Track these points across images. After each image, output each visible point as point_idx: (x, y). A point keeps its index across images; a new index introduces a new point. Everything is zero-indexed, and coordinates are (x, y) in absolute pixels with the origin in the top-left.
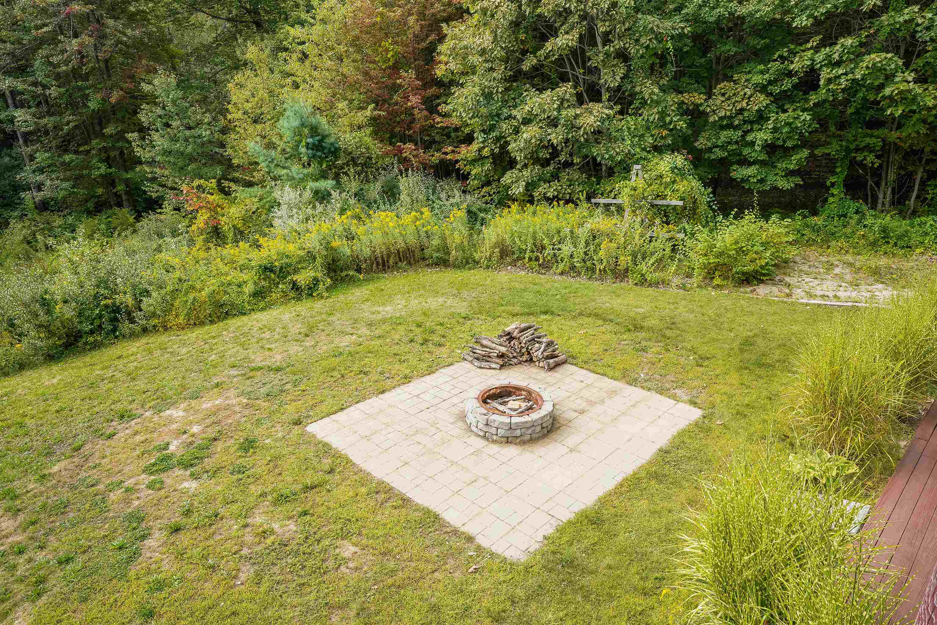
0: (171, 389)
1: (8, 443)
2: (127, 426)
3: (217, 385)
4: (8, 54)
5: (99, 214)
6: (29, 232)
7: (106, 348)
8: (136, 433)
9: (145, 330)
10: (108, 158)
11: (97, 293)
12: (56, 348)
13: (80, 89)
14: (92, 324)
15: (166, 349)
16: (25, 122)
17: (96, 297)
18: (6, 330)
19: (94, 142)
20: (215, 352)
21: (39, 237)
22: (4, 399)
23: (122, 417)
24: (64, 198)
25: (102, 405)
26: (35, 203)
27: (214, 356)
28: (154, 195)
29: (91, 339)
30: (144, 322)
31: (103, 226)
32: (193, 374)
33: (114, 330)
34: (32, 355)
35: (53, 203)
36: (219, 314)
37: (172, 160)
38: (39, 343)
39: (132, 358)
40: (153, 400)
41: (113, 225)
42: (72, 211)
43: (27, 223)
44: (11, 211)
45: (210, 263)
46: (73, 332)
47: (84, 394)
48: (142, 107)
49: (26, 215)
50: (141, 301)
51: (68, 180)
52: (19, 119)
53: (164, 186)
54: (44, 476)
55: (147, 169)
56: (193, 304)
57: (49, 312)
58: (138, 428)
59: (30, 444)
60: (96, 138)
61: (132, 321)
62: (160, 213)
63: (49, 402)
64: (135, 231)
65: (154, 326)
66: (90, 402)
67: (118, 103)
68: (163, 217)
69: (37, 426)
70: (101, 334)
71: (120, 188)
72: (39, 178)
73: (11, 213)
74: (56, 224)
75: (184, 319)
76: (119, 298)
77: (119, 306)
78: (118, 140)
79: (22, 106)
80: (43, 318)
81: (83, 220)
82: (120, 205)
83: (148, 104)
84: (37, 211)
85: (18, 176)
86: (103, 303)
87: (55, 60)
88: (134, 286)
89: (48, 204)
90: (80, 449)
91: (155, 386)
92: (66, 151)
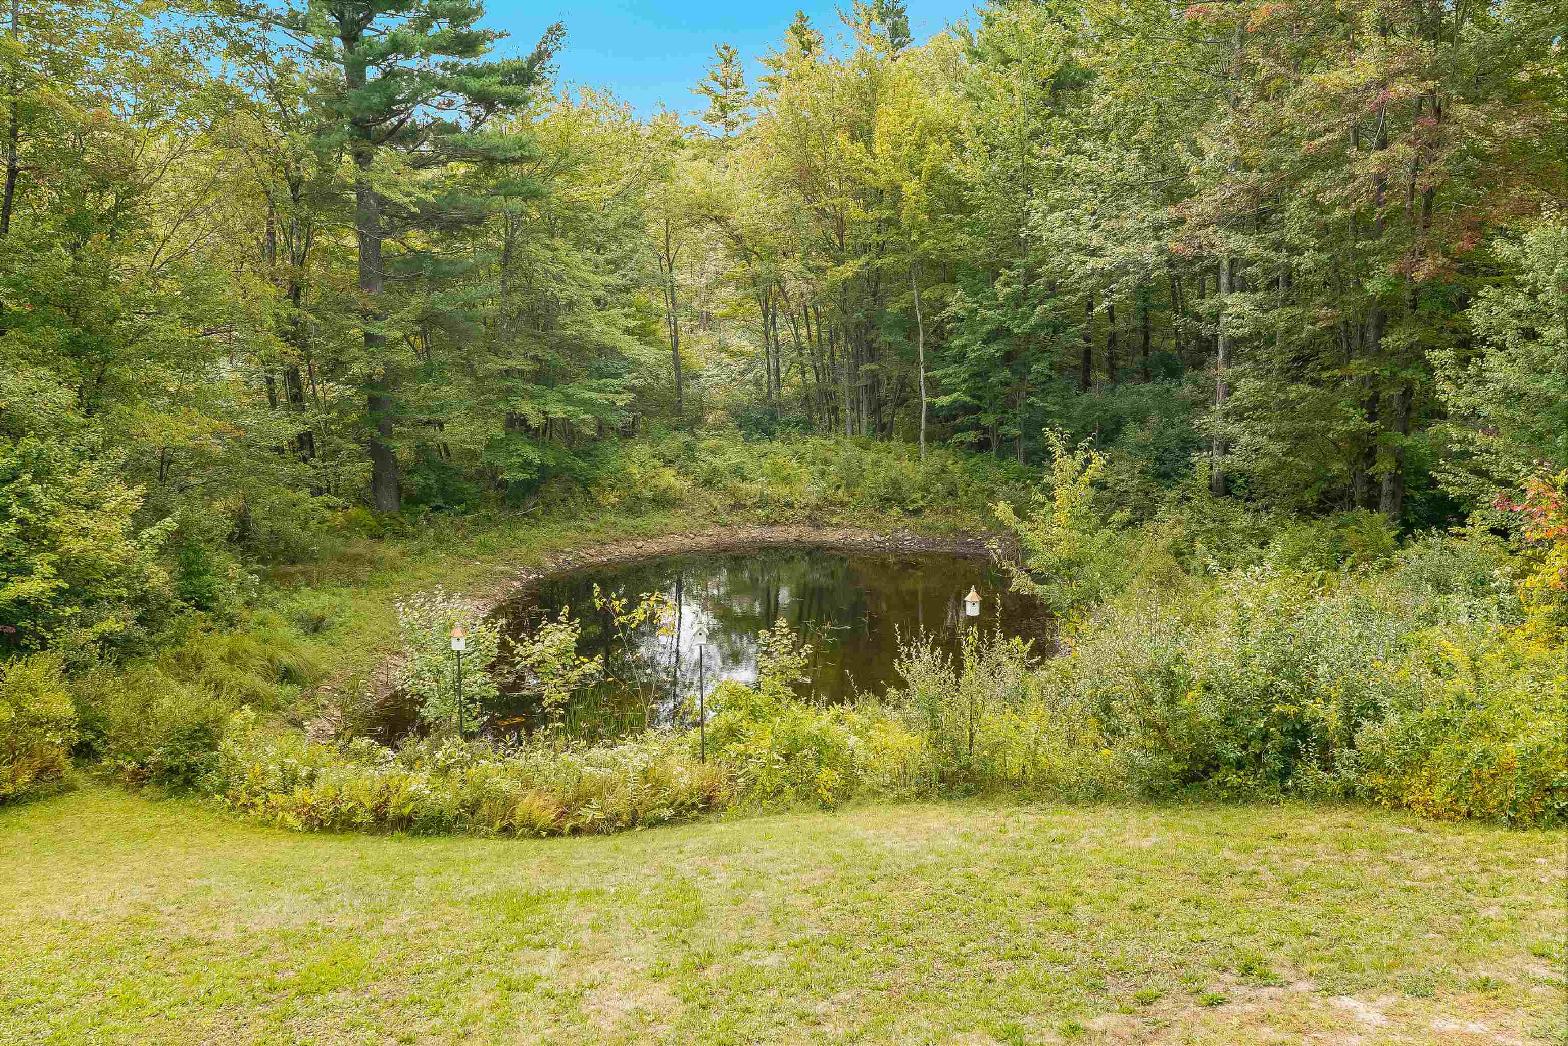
0: (1369, 950)
1: (1040, 935)
2: (1252, 994)
3: (1485, 985)
4: (1249, 191)
5: (1323, 517)
6: (1185, 533)
7: (1258, 808)
8: (1265, 1019)
9: (1349, 794)
10: (1375, 399)
11: (1272, 685)
12: (1166, 778)
13: (1357, 254)
14: (1244, 747)
15: (1384, 851)
16: (1238, 317)
17: (1266, 692)
18: (1094, 715)
19: (1354, 364)
20: (1503, 899)
21: (1199, 546)
22: (1056, 847)
23: (1247, 970)
24: (1265, 474)
25: (1216, 928)
26: (1210, 477)
27: (1495, 909)
28: (1453, 492)
29: (1233, 779)
30: (1353, 775)
31: (1322, 545)
32: (1431, 935)
33: (1285, 774)
34: (1123, 778)
35: (1241, 481)
36: (1538, 810)
37: (1520, 416)
38: (1140, 759)
39: (1304, 848)
40: (1321, 959)
41: (1344, 546)
42: (1273, 504)
43: (1187, 515)
44: (1168, 487)
45: (1550, 677)
46: (1205, 752)
47: (1191, 891)
48: (1481, 293)
49: (1189, 499)
50: (1358, 725)
51: (1283, 439)
52: (1229, 310)
53: (1485, 474)
54: (1074, 1029)
55: (1455, 433)
56: (1478, 766)
57: (1171, 701)
58: (1271, 1008)
59: (1070, 954)
60: (1363, 355)
61: (1327, 765)
62: (1458, 535)
63: (1124, 883)
64: (1388, 567)
65: (1372, 790)
66: (1197, 912)
67: (1432, 283)
68: (1458, 544)
69: (1091, 922)
70: (1255, 773)
71: (1384, 467)
72: (1232, 429)
73: (1166, 492)
74: (1236, 525)
75: (1446, 795)
76: (1312, 708)
77: (1308, 724)
78: (1407, 364)
79: (1243, 289)
80: (1160, 711)
81: (1288, 524)
82: (1372, 504)
83: (1497, 286)
84: (1209, 494)
85: (1197, 422)
86: (1277, 708)
87: (1326, 198)
88: (1351, 691)
89: (1233, 482)
90: (1150, 1003)
91: (1335, 930)
92: (1296, 379)
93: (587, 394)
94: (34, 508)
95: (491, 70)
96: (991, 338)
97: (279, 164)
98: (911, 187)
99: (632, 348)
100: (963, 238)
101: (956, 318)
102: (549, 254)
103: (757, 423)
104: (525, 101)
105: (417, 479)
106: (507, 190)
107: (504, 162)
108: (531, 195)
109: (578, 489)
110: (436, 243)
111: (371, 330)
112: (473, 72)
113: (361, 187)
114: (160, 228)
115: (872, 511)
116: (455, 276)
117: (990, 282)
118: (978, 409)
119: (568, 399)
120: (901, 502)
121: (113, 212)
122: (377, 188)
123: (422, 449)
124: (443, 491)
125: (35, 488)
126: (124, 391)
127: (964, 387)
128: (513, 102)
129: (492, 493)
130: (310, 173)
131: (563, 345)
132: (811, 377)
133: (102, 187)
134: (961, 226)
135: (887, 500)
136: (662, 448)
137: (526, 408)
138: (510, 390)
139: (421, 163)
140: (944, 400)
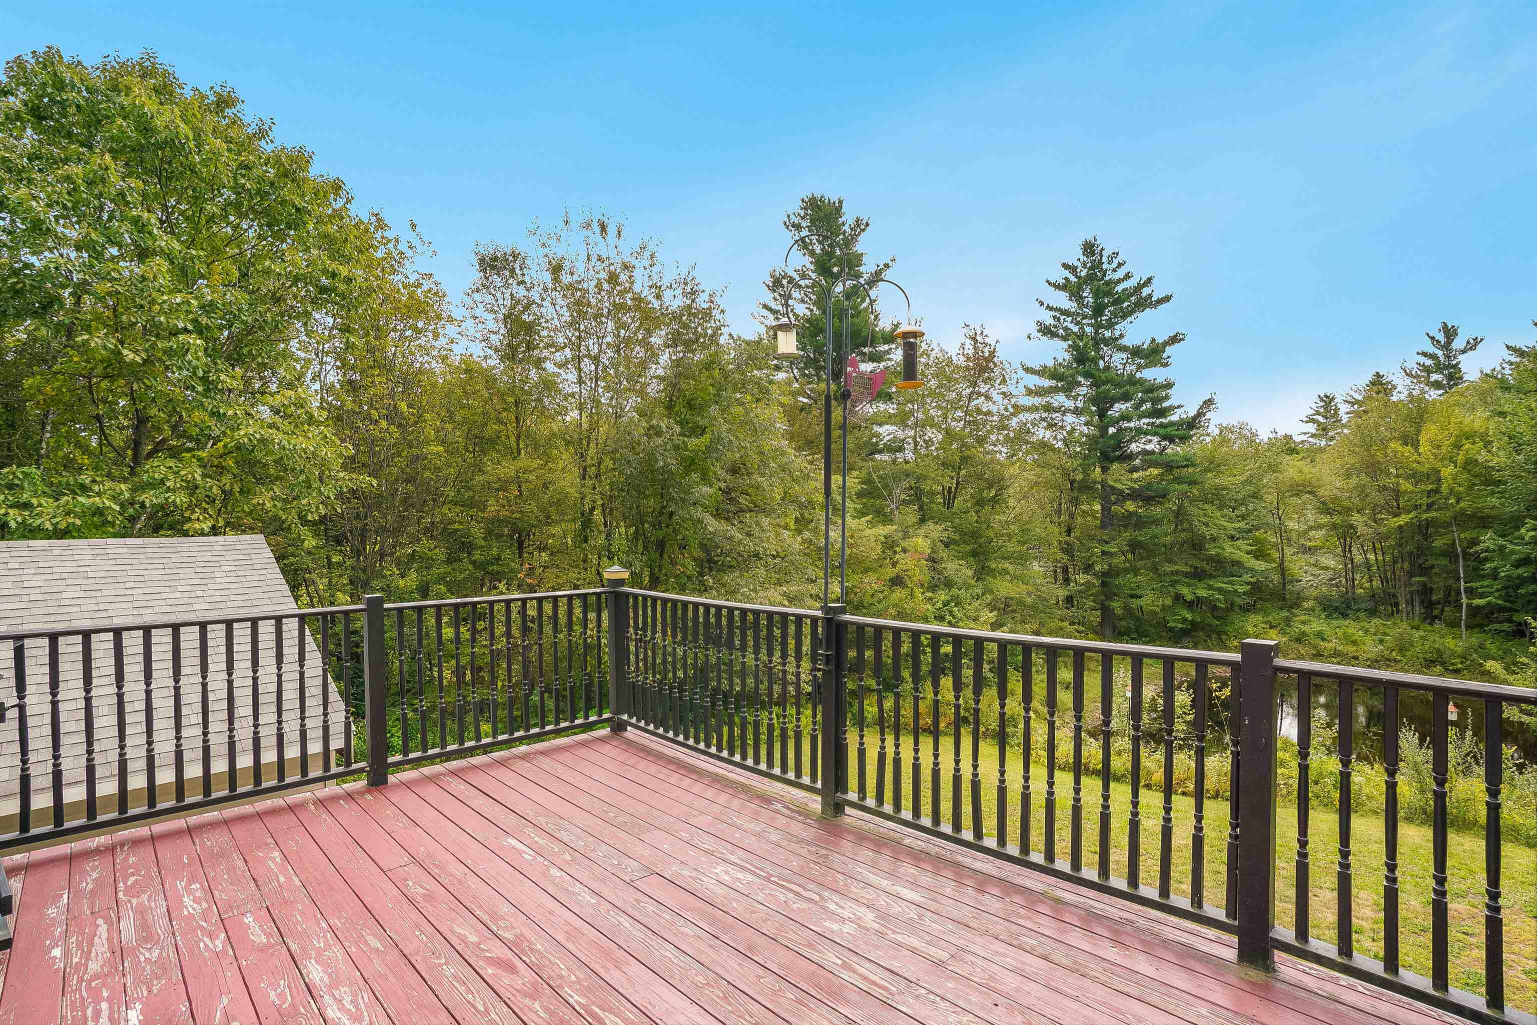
93: (1221, 585)
94: (953, 616)
95: (1172, 424)
96: (1518, 565)
97: (1065, 473)
98: (1447, 471)
99: (1251, 562)
100: (1494, 501)
101: (1487, 550)
102: (1201, 512)
103: (1336, 609)
104: (1191, 437)
105: (1123, 623)
106: (1179, 480)
107: (1178, 467)
108: (1193, 483)
109: (1214, 636)
110: (1140, 507)
111: (1106, 549)
112: (1162, 426)
113: (1103, 483)
114: (1012, 503)
115: (1419, 667)
116: (1151, 523)
117: (1518, 528)
118: (1510, 610)
119: (1210, 587)
120: (1443, 664)
121: (994, 498)
122: (1111, 483)
123: (1127, 608)
124: (1137, 630)
125: (955, 609)
126: (992, 572)
127: (1497, 594)
128: (1184, 439)
129: (1164, 634)
130: (1080, 477)
131: (1211, 559)
132: (1376, 583)
133: (991, 487)
134: (1493, 493)
135: (1432, 661)
136: (1270, 618)
137: (1184, 591)
138: (1177, 582)
139: (1135, 469)
140: (1477, 602)
